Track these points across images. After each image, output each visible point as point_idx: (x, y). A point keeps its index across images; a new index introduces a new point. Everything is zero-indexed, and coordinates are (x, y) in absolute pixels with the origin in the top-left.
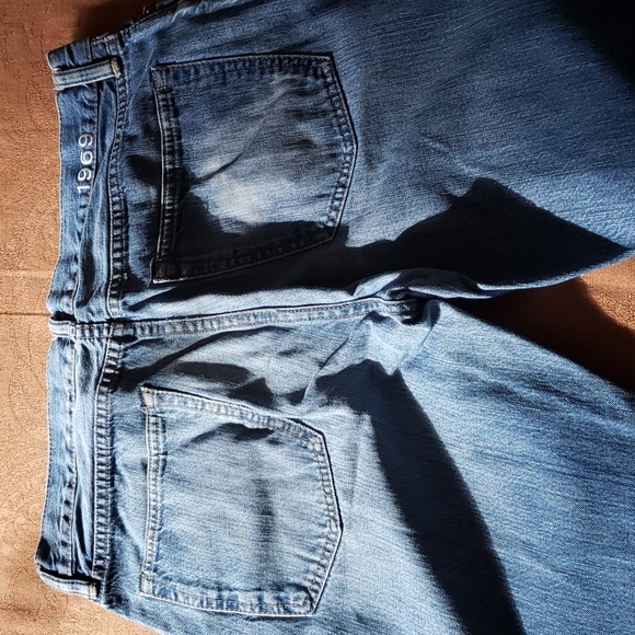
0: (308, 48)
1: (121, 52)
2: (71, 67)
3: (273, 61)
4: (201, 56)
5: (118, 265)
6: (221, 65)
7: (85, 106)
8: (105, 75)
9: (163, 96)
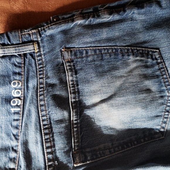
0: (146, 45)
1: (39, 39)
2: (8, 45)
3: (128, 50)
4: (89, 45)
5: (50, 156)
6: (100, 50)
7: (15, 65)
8: (30, 50)
9: (69, 64)
